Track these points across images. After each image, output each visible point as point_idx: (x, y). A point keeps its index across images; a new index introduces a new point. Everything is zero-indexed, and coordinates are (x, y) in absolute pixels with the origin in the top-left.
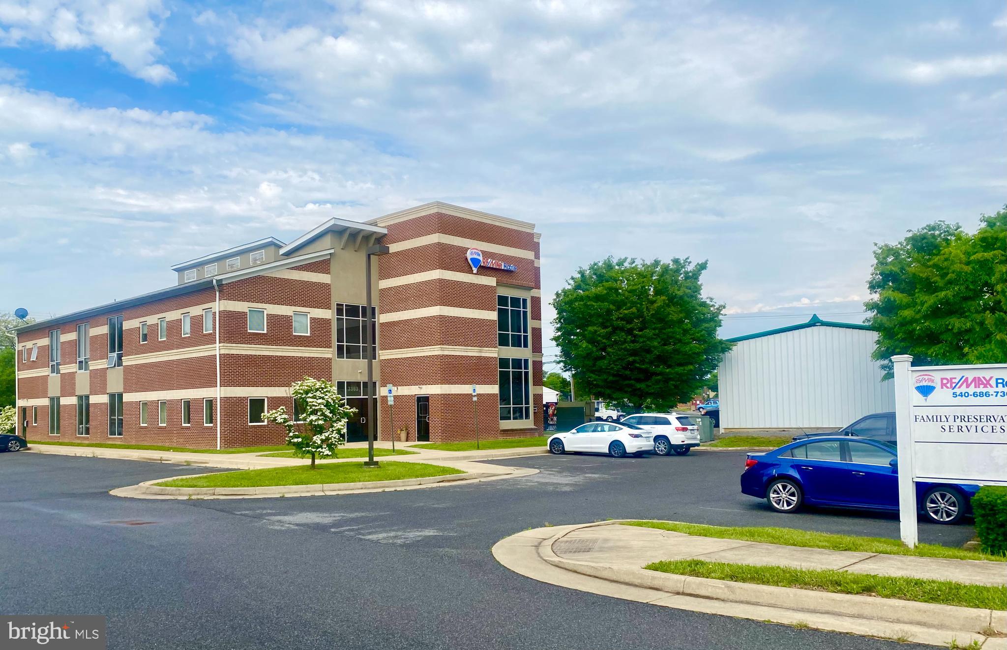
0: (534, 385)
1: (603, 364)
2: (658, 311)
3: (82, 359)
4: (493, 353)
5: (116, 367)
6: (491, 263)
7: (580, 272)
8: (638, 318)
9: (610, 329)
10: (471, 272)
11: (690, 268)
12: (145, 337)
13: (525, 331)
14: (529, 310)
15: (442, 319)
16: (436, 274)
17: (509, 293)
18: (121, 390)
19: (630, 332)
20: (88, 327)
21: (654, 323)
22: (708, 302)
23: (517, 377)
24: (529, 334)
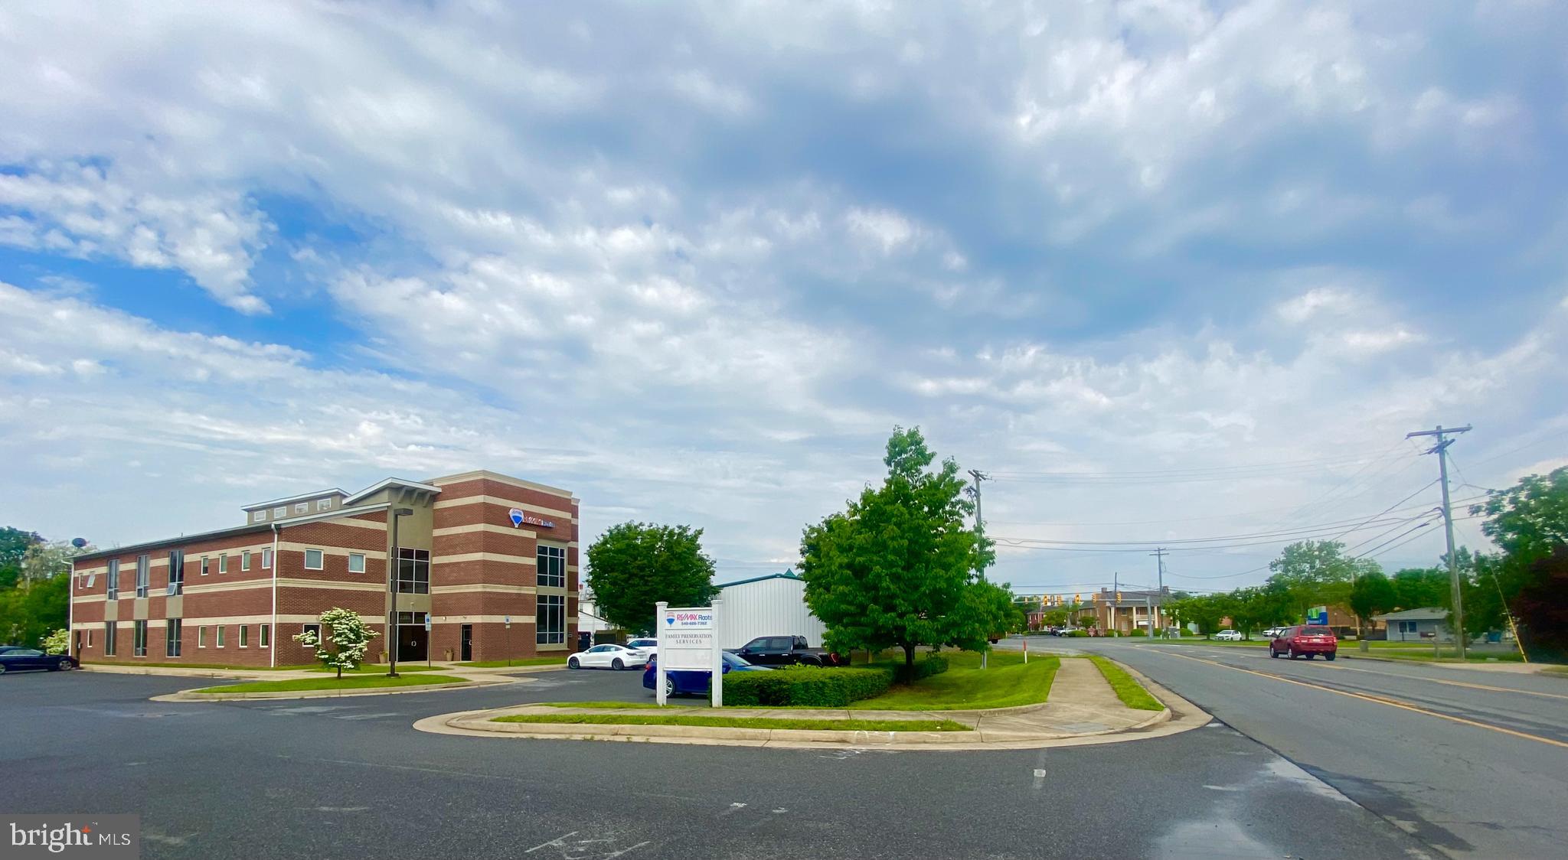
0: (569, 616)
1: (622, 601)
2: (663, 565)
3: (142, 587)
4: (531, 591)
5: (176, 595)
6: (530, 520)
7: (609, 531)
8: (649, 568)
9: (627, 575)
10: (513, 526)
11: (690, 533)
12: (206, 570)
13: (562, 574)
14: (565, 558)
15: (484, 563)
16: (481, 527)
17: (549, 545)
18: (180, 615)
19: (642, 577)
20: (148, 558)
21: (661, 572)
22: (705, 557)
23: (554, 611)
24: (566, 577)
